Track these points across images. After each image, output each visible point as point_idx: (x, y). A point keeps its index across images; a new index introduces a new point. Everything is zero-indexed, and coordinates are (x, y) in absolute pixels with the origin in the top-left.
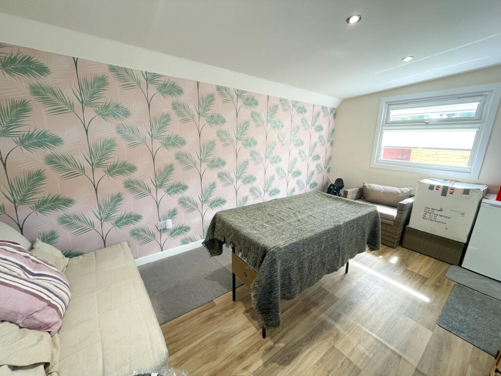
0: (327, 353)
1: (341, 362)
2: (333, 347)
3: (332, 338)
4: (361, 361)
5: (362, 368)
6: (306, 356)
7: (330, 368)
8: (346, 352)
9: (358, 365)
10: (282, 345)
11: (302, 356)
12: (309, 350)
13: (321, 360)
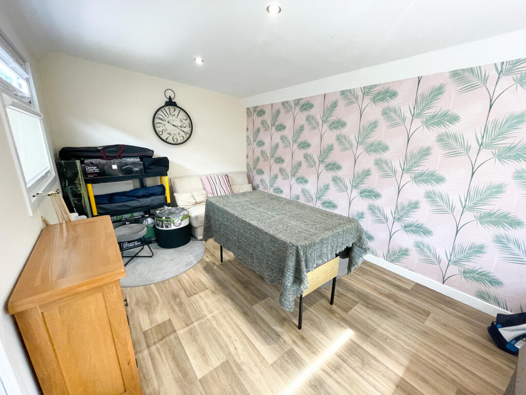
0: (204, 284)
1: (197, 290)
2: (207, 289)
3: (214, 289)
4: (194, 300)
5: (190, 298)
6: (206, 276)
7: (196, 284)
8: (202, 294)
9: (192, 297)
10: (215, 268)
11: (206, 275)
12: (209, 278)
13: (201, 281)
